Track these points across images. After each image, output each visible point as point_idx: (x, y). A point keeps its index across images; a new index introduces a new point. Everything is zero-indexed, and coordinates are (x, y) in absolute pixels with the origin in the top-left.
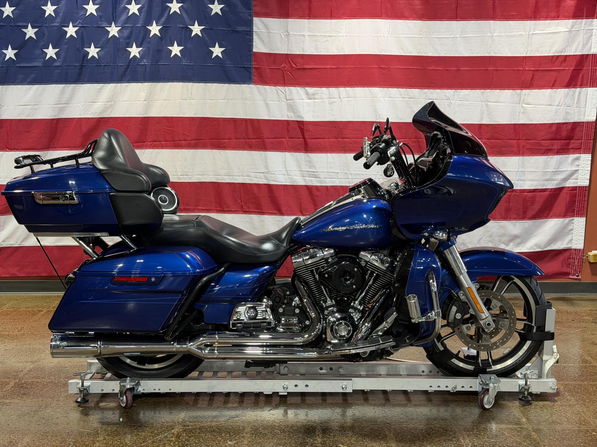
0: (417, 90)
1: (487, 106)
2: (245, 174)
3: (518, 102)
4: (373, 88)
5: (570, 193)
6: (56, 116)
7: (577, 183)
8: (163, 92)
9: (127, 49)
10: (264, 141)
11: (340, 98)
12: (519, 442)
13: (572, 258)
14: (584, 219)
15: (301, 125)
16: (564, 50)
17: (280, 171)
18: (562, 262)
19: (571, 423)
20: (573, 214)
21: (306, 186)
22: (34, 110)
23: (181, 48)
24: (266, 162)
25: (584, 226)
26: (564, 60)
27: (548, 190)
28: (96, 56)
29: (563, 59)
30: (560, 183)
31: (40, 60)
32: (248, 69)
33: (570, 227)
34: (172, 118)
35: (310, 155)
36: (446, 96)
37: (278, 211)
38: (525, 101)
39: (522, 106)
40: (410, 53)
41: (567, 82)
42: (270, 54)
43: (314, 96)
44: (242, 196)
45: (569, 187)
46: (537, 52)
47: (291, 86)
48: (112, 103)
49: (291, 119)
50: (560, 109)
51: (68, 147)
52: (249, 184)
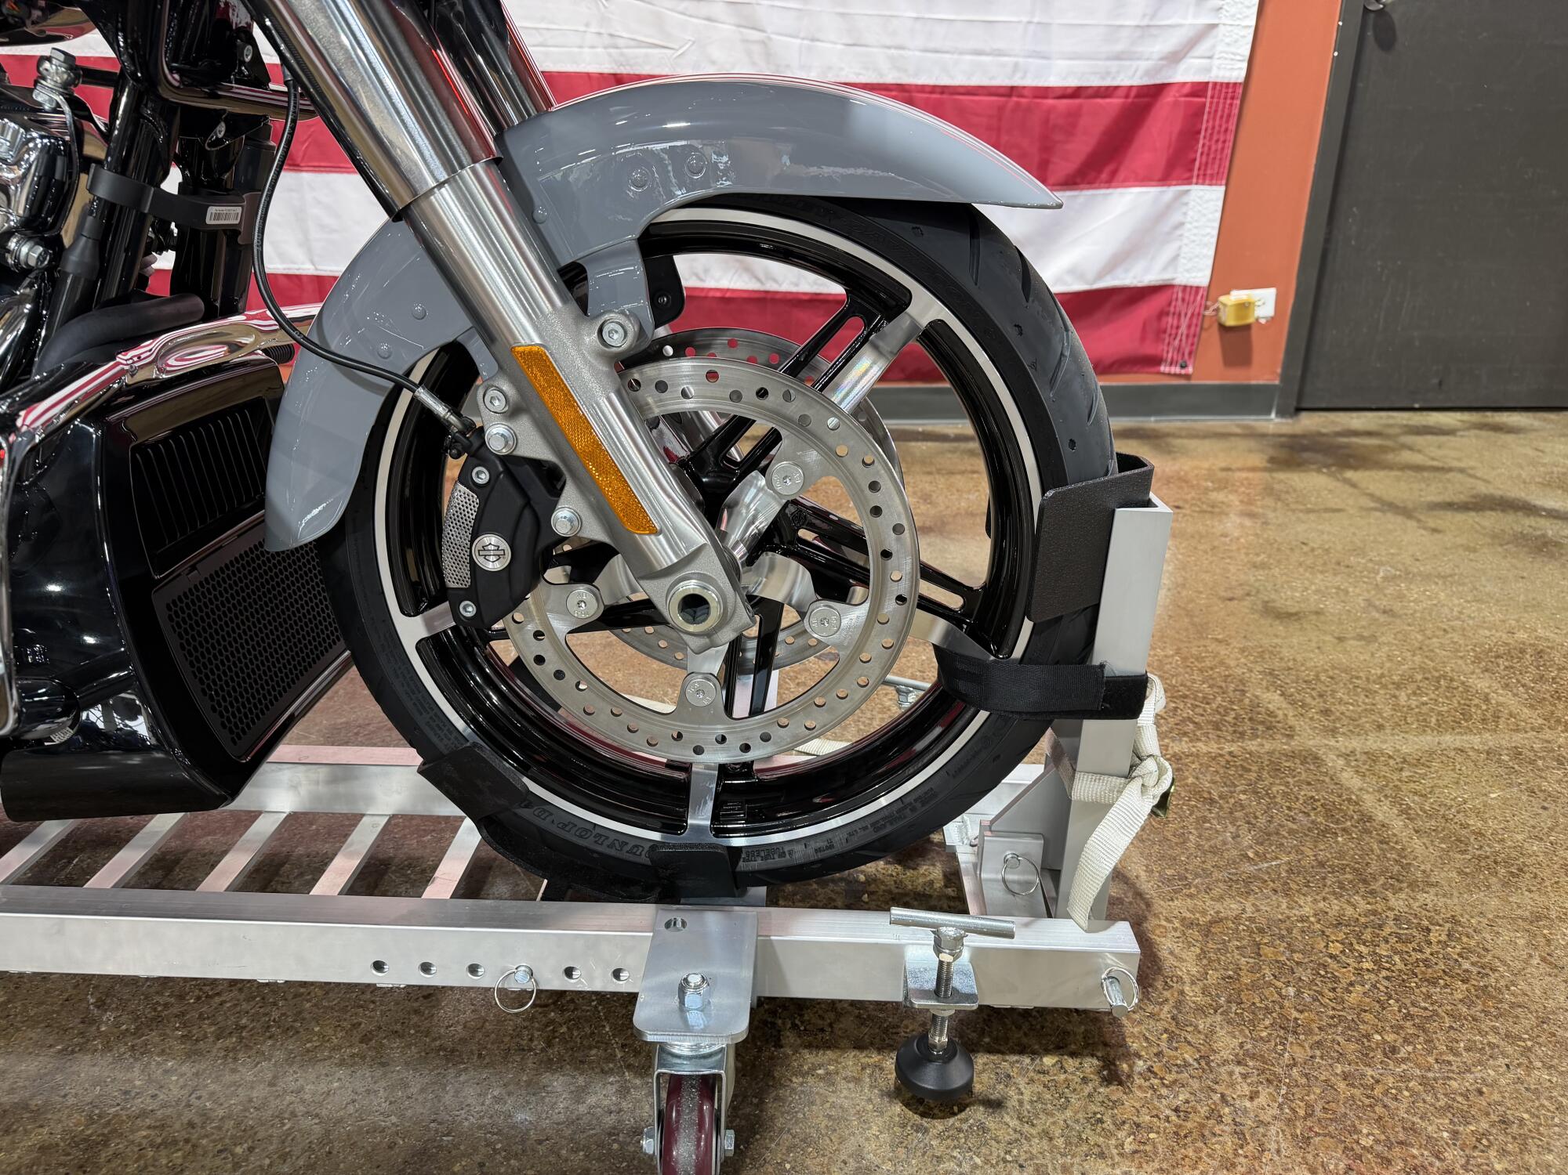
5: (1185, 102)
7: (1209, 70)
13: (1174, 314)
14: (1219, 191)
18: (1144, 324)
20: (1187, 175)
25: (1218, 215)
30: (1158, 70)
33: (1176, 218)
45: (1184, 84)
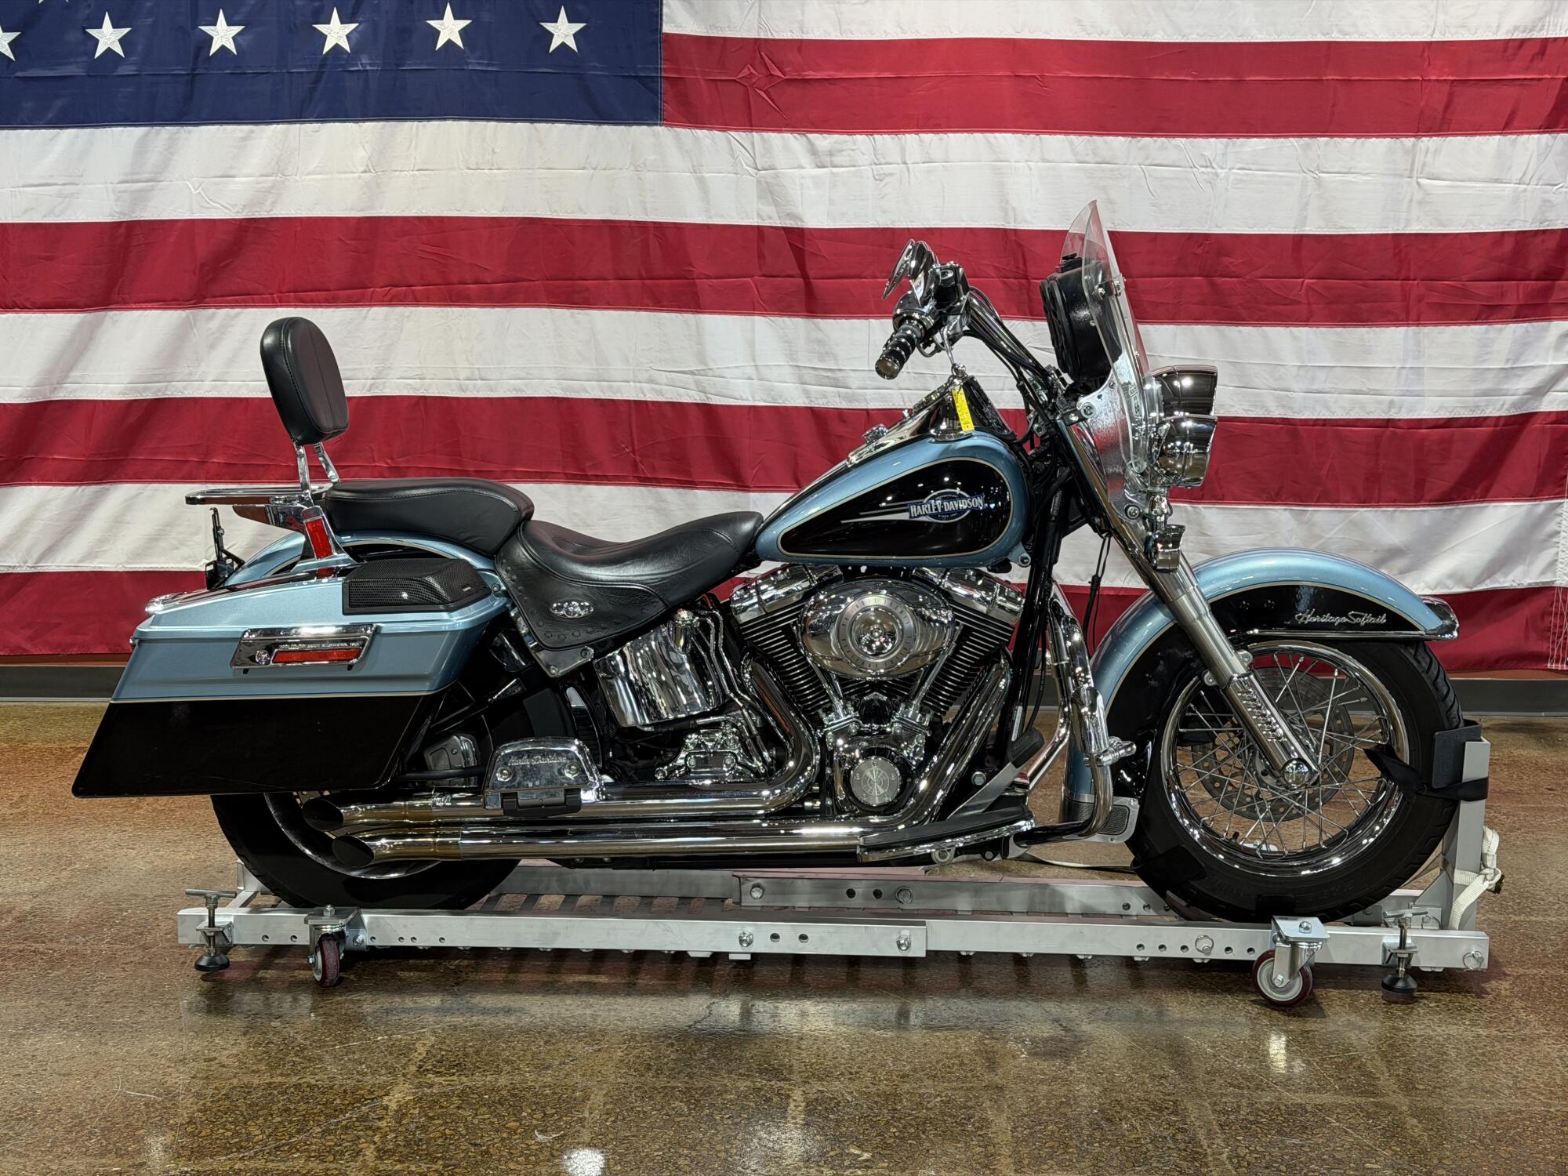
0: (1120, 138)
1: (1319, 183)
2: (644, 376)
3: (1408, 172)
4: (997, 135)
5: (1552, 428)
6: (125, 215)
8: (416, 148)
9: (315, 28)
10: (695, 283)
11: (905, 163)
12: (1368, 1146)
13: (1556, 614)
15: (797, 239)
16: (1540, 25)
17: (737, 367)
18: (1527, 623)
19: (1525, 1093)
20: (1560, 489)
21: (811, 409)
22: (66, 197)
23: (463, 23)
24: (700, 343)
26: (1537, 54)
27: (1488, 422)
28: (232, 47)
29: (1536, 49)
30: (1523, 402)
31: (79, 60)
32: (649, 84)
33: (1551, 527)
34: (441, 219)
35: (821, 322)
36: (1202, 155)
37: (734, 480)
38: (1427, 169)
39: (1418, 183)
40: (1102, 32)
41: (1546, 114)
42: (709, 41)
43: (833, 159)
44: (635, 436)
45: (1550, 413)
46: (1462, 31)
47: (768, 131)
48: (278, 179)
49: (767, 223)
50: (1525, 191)
51: (158, 301)
52: (653, 403)
